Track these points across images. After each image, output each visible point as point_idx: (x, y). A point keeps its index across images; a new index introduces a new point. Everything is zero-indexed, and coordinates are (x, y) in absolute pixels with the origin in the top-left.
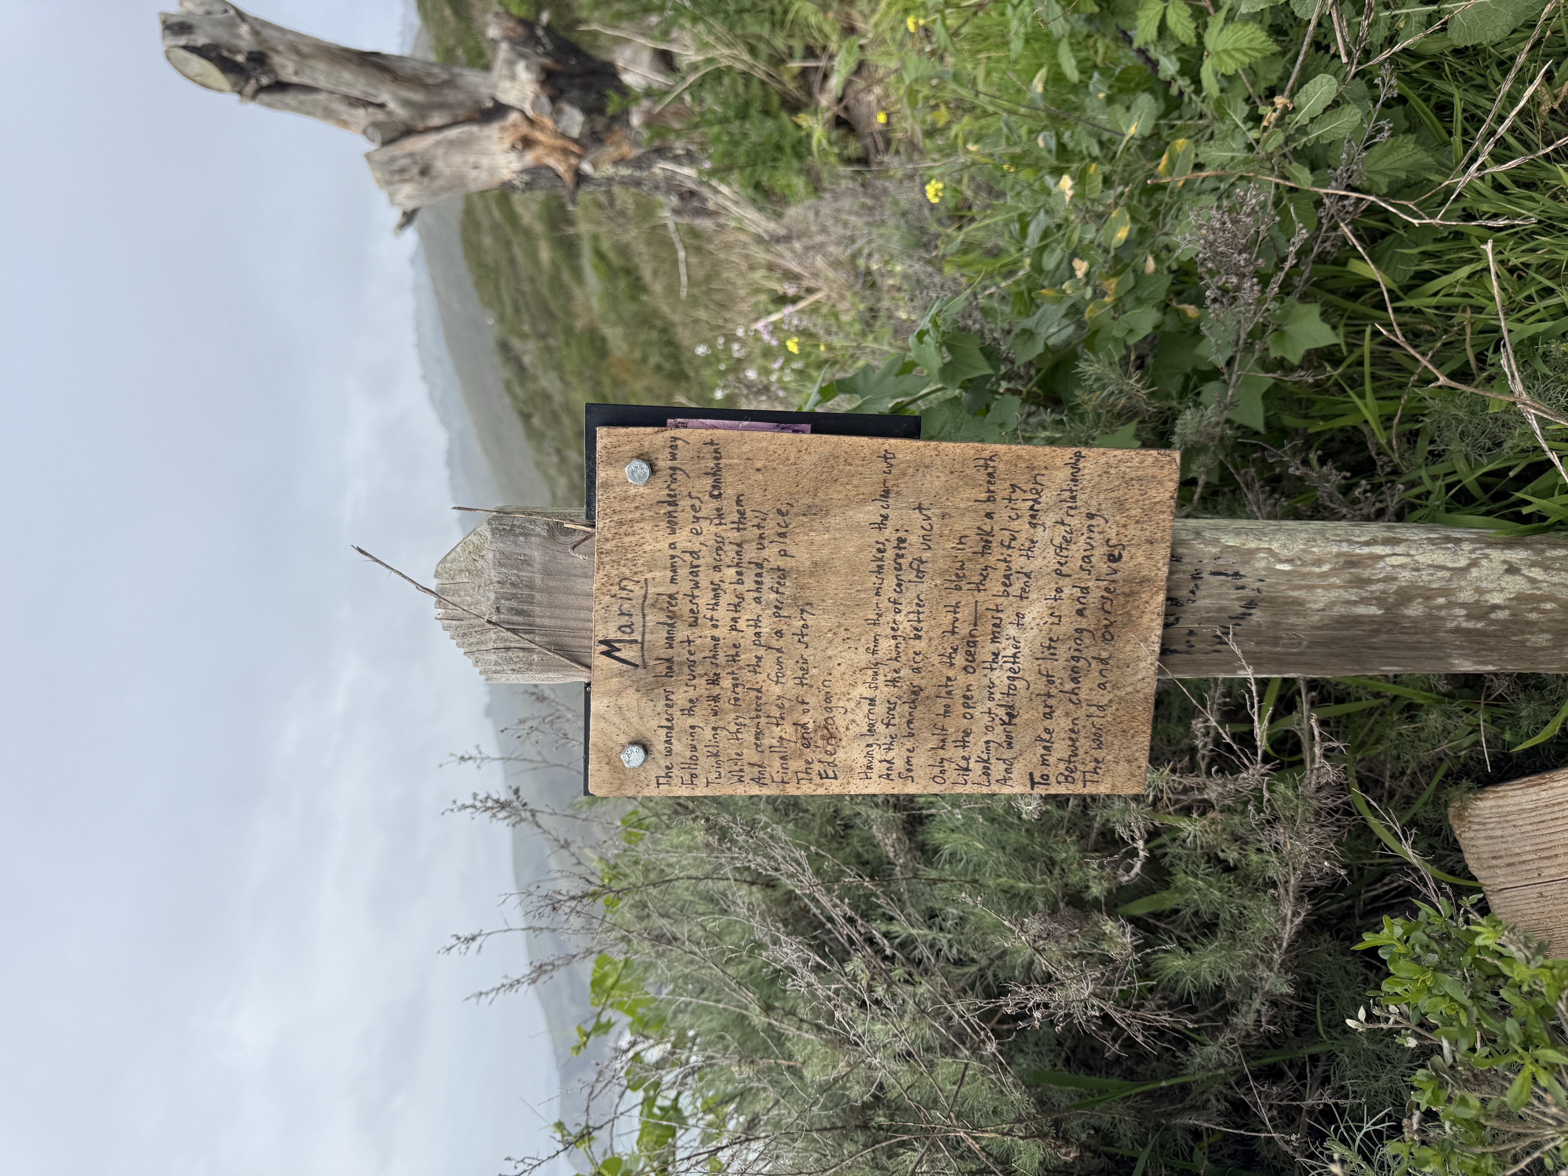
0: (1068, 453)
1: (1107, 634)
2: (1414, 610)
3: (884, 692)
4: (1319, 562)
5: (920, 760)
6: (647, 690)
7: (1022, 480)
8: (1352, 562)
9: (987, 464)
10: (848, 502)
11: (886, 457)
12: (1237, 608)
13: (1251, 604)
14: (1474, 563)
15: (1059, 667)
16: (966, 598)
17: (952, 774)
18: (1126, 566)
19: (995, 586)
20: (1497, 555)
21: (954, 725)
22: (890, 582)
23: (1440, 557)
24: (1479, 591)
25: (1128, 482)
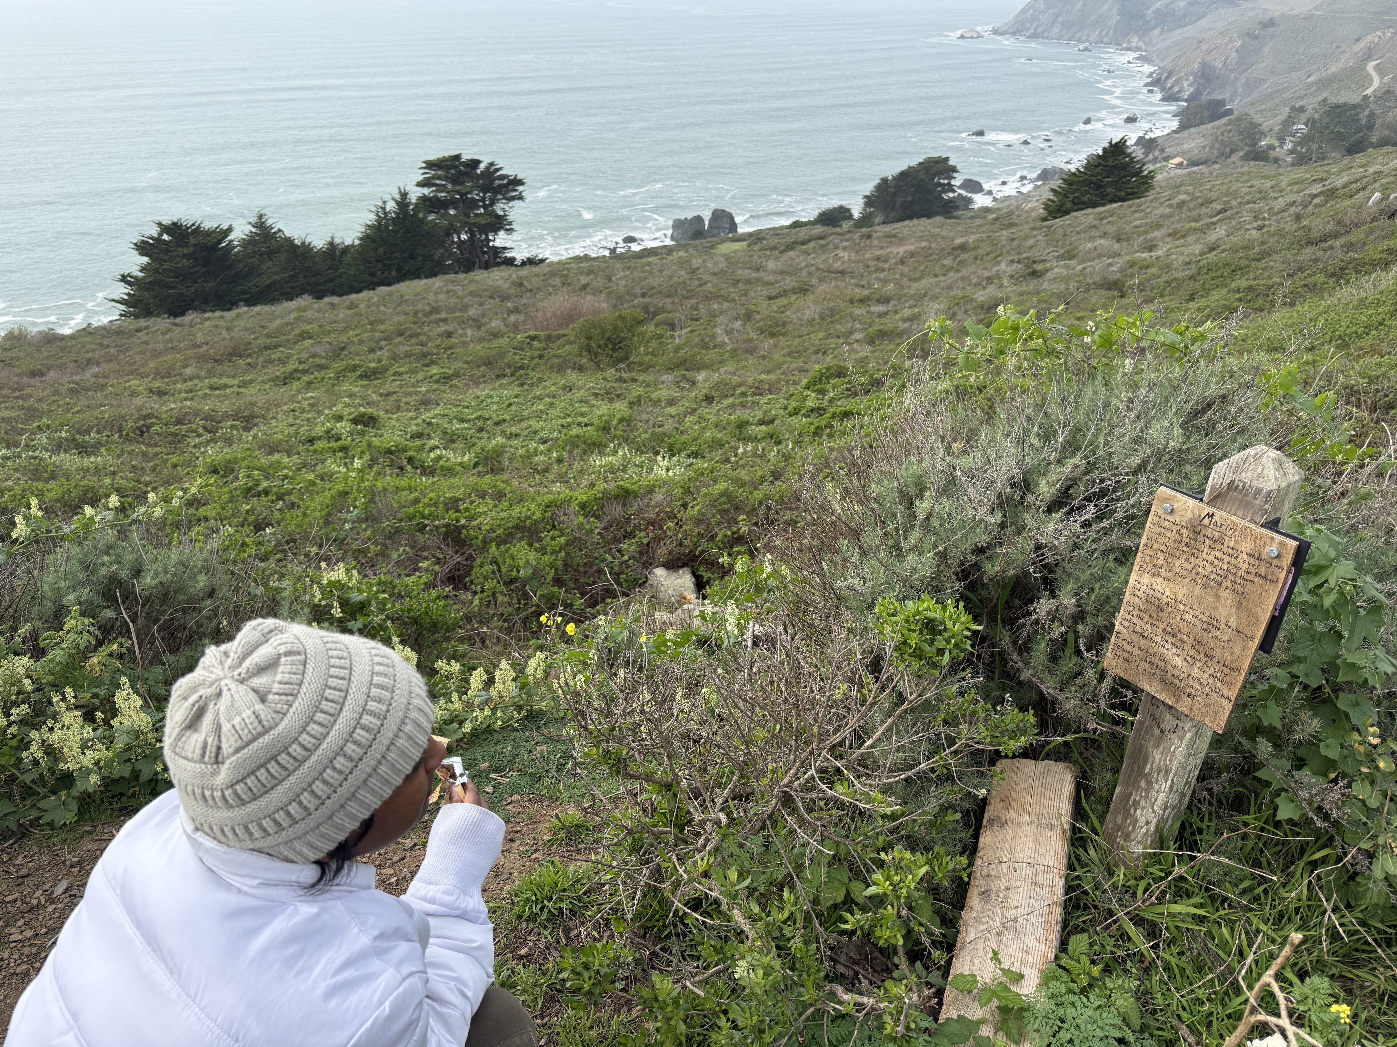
0: (1233, 698)
1: (1163, 680)
2: (1143, 784)
3: (1165, 599)
4: (1171, 761)
5: (1137, 600)
6: (1191, 521)
7: (1228, 679)
8: (1167, 772)
9: (1238, 670)
10: (1239, 617)
11: (1252, 638)
12: (1162, 726)
13: (1162, 731)
14: (1154, 812)
15: (1156, 660)
16: (1190, 641)
17: (1128, 608)
18: (1185, 698)
19: (1192, 652)
20: (1155, 821)
21: (1146, 617)
22: (1205, 619)
23: (1160, 802)
24: (1143, 808)
25: (1216, 712)
